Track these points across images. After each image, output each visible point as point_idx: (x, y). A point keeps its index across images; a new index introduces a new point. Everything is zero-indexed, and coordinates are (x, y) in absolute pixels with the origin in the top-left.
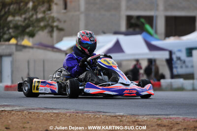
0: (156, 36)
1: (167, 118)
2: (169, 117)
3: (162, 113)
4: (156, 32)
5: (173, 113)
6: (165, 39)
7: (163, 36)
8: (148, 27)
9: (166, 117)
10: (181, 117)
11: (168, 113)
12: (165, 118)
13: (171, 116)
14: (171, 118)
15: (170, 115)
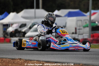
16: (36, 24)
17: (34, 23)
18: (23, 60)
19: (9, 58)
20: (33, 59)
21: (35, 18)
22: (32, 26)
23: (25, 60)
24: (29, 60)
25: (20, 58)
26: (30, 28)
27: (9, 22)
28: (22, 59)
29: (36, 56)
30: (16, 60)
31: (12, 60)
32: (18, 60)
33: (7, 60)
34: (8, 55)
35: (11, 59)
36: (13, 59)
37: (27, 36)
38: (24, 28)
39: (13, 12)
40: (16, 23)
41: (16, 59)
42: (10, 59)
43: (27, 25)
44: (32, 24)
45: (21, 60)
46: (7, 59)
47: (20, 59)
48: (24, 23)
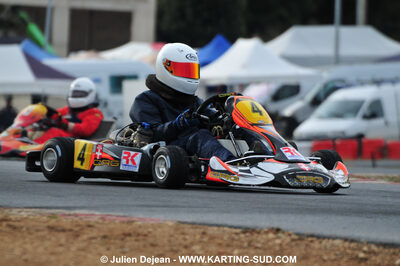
0: (49, 48)
1: (70, 215)
2: (72, 212)
3: (60, 205)
4: (50, 41)
5: (81, 204)
6: (68, 55)
7: (65, 50)
8: (34, 29)
9: (67, 212)
10: (97, 213)
11: (71, 204)
12: (64, 215)
13: (77, 212)
14: (76, 215)
15: (75, 208)
16: (338, 85)
17: (333, 81)
18: (290, 235)
19: (231, 227)
20: (327, 233)
21: (337, 60)
22: (322, 95)
23: (297, 234)
24: (312, 236)
25: (276, 225)
26: (316, 102)
27: (230, 78)
28: (283, 232)
29: (340, 218)
30: (259, 233)
31: (244, 232)
32: (267, 233)
33: (224, 231)
34: (228, 212)
35: (238, 231)
36: (246, 230)
37: (304, 137)
38: (292, 103)
39: (248, 35)
40: (257, 81)
41: (262, 229)
42: (236, 228)
43: (303, 90)
44: (325, 86)
45: (280, 235)
46: (226, 229)
47: (278, 230)
48: (292, 82)
